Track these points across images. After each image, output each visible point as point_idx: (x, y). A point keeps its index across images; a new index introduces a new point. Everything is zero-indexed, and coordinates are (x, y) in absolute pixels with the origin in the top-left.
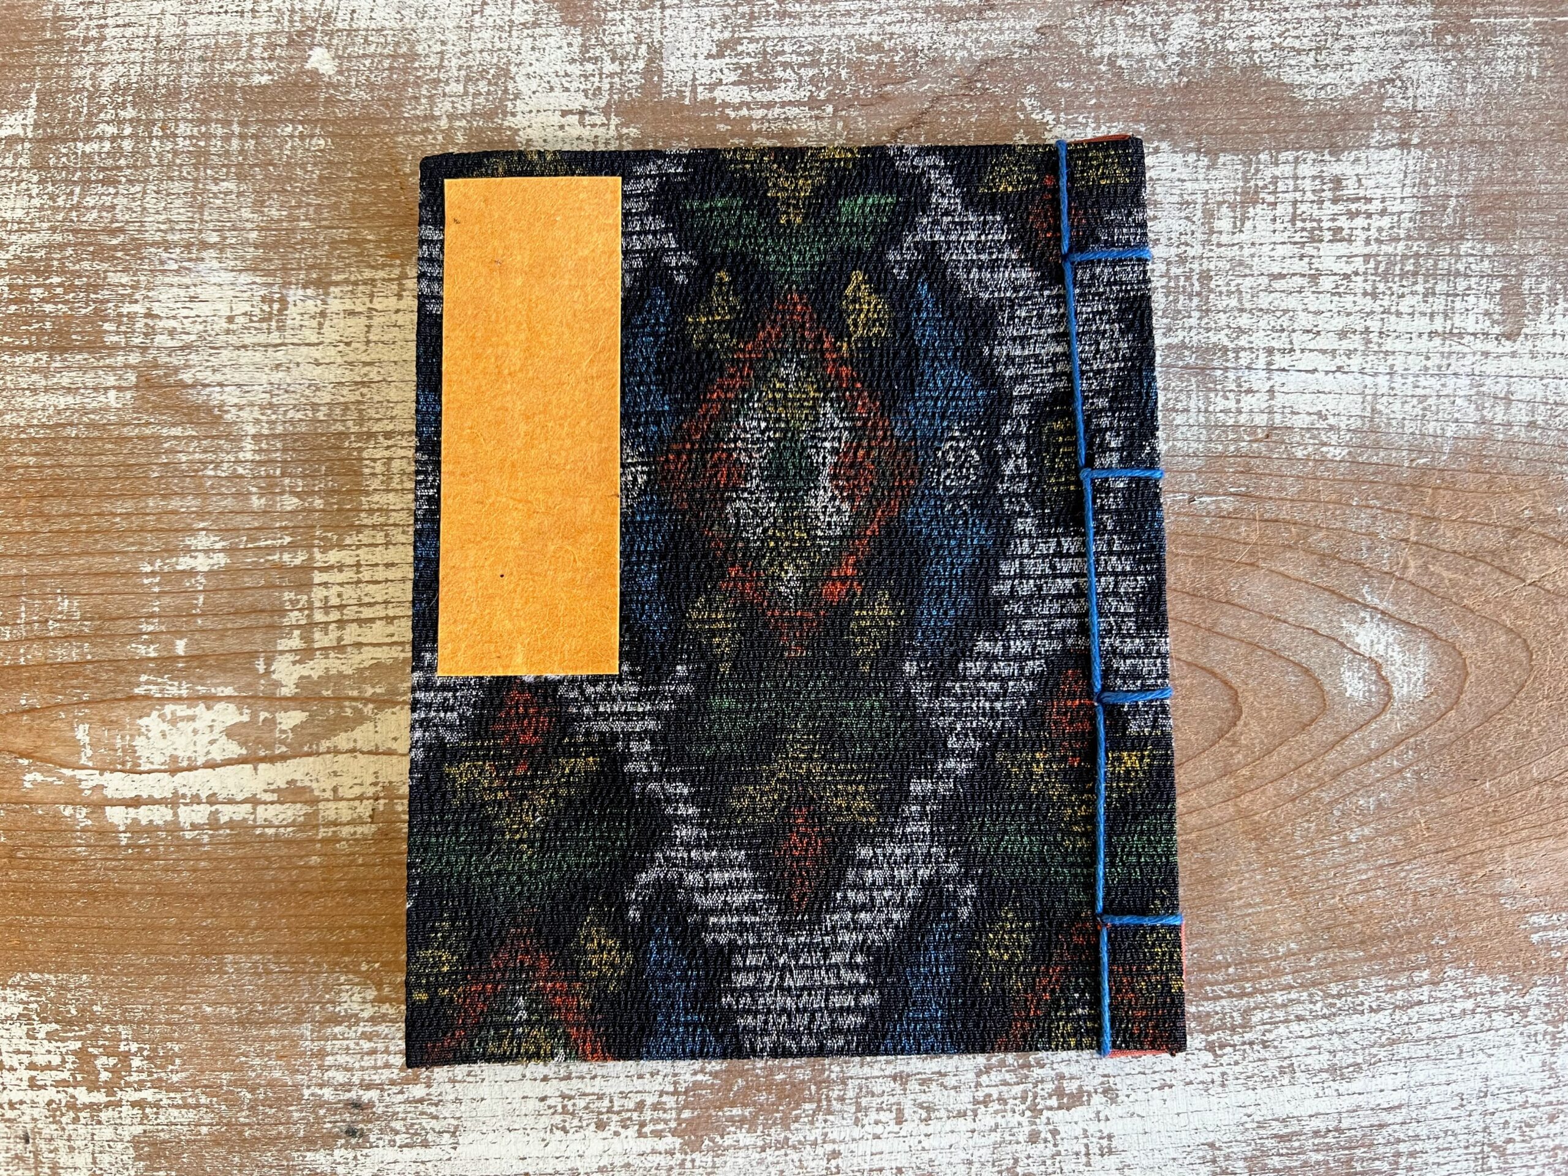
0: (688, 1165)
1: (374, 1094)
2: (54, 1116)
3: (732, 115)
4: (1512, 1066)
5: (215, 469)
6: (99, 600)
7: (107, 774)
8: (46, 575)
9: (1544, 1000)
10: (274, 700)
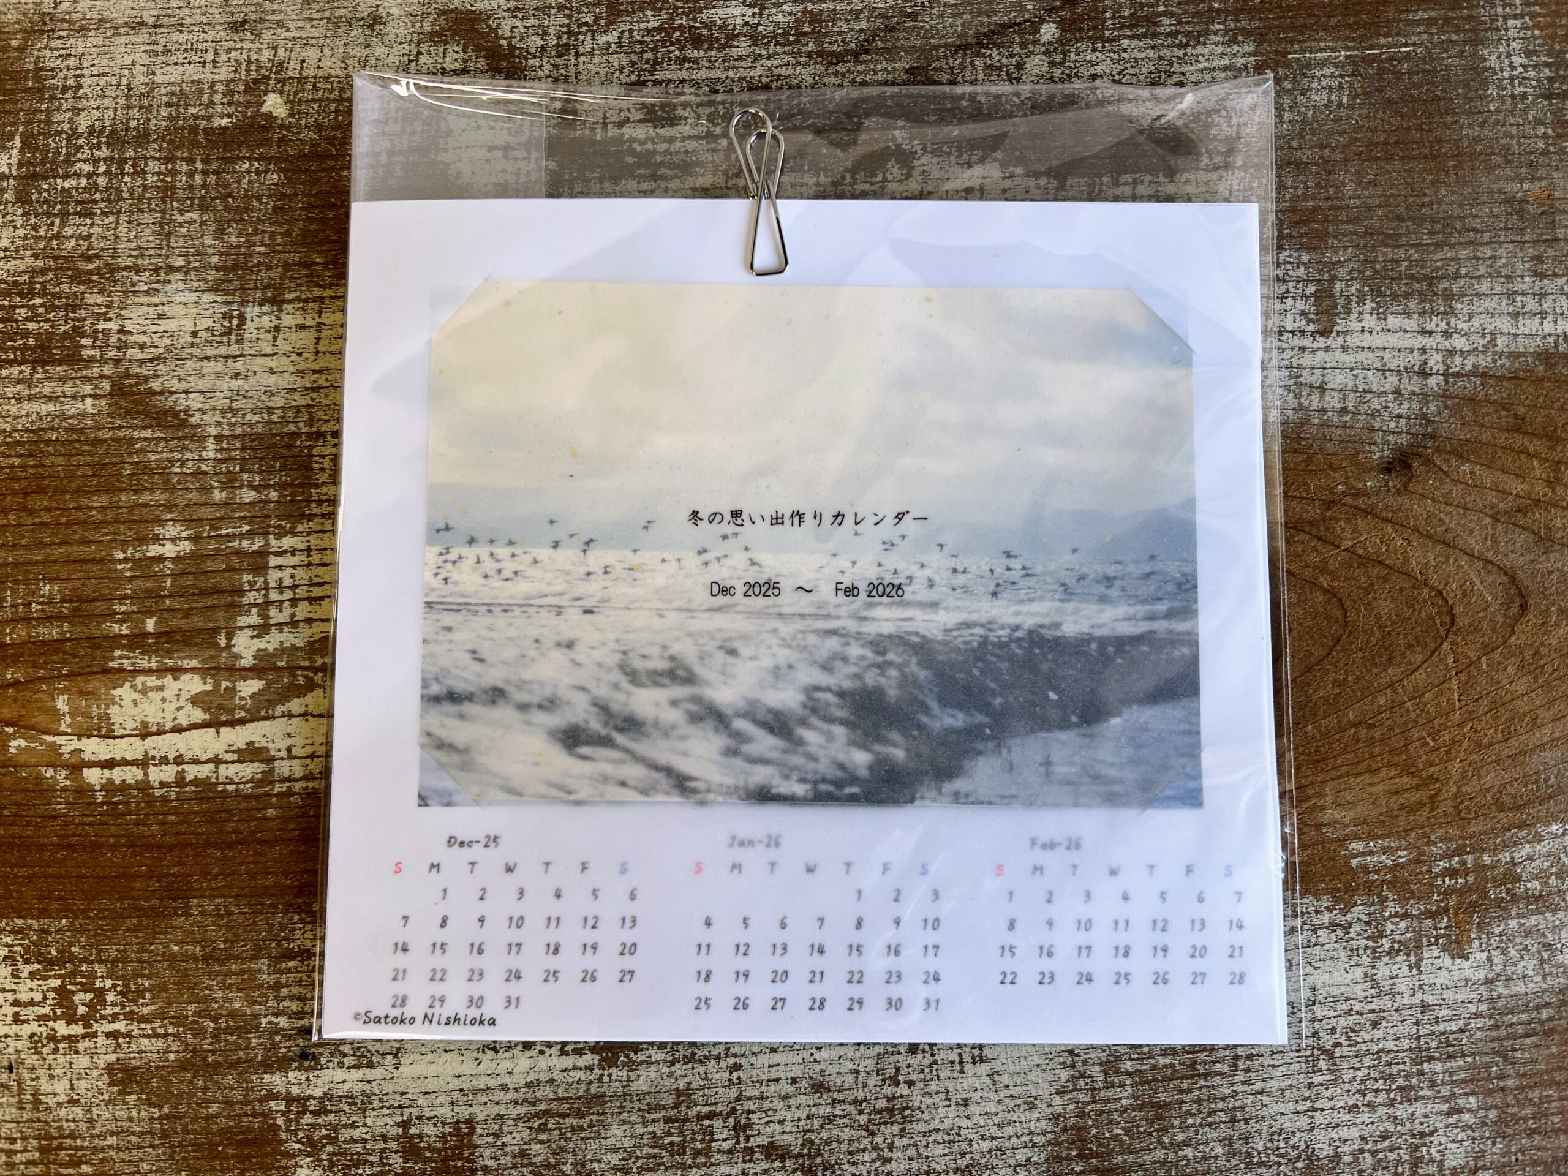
0: (606, 1079)
2: (36, 1048)
3: (639, 148)
4: (1337, 977)
5: (181, 466)
6: (77, 584)
7: (84, 740)
8: (29, 563)
9: (1364, 918)
10: (234, 671)
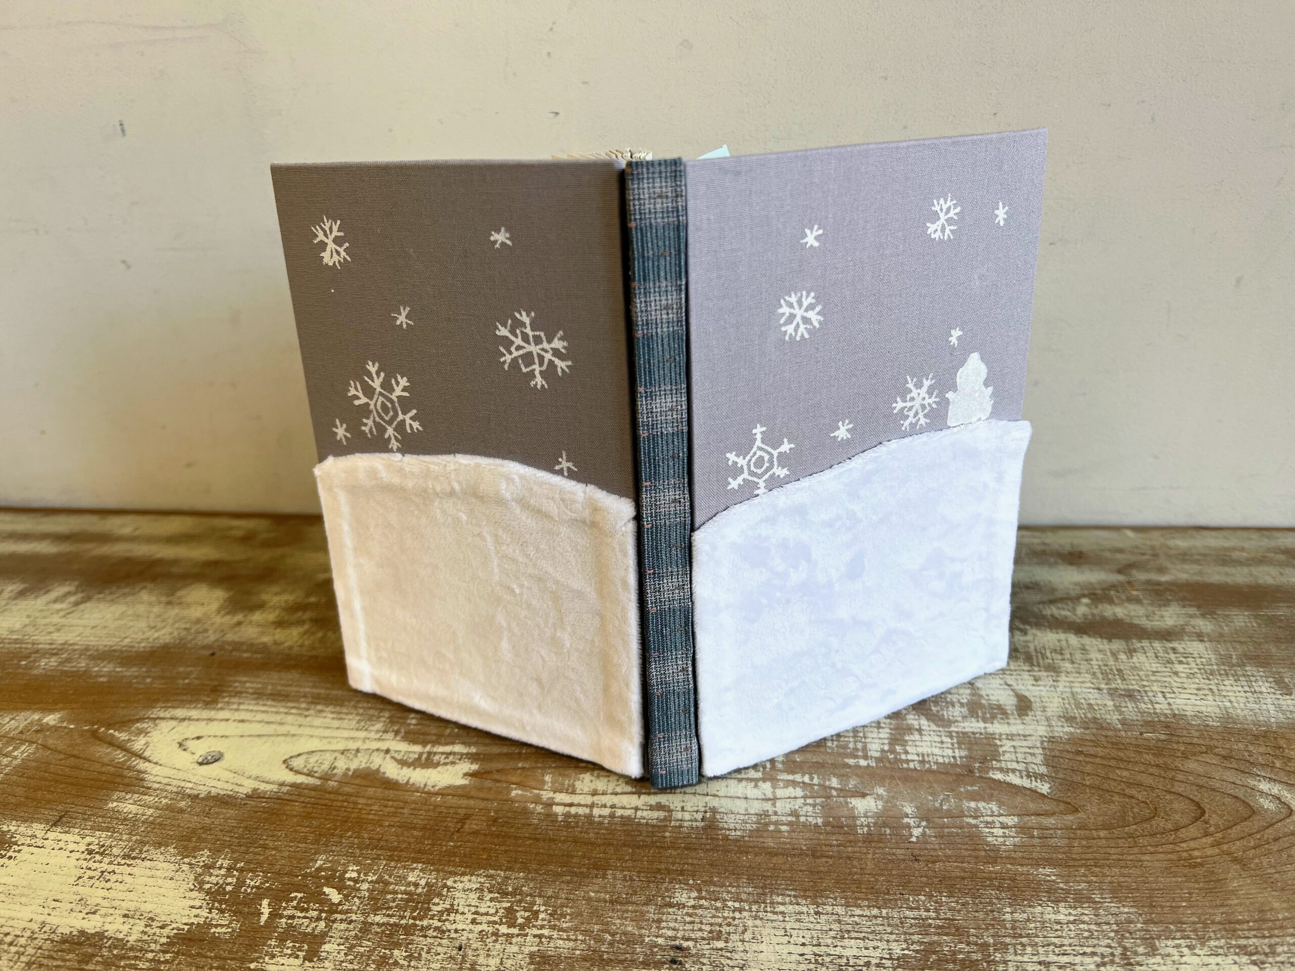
1: (690, 944)
2: (482, 938)
7: (557, 794)
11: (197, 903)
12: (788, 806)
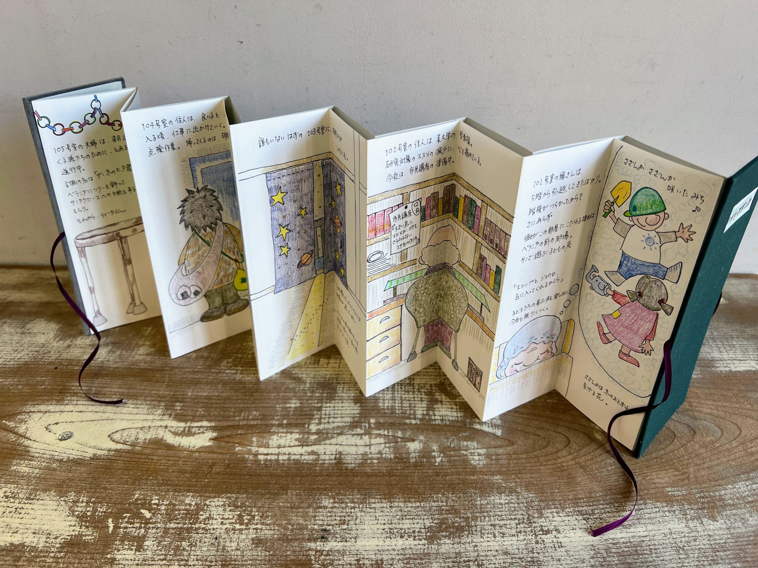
1: (331, 527)
11: (73, 523)
12: (377, 449)
